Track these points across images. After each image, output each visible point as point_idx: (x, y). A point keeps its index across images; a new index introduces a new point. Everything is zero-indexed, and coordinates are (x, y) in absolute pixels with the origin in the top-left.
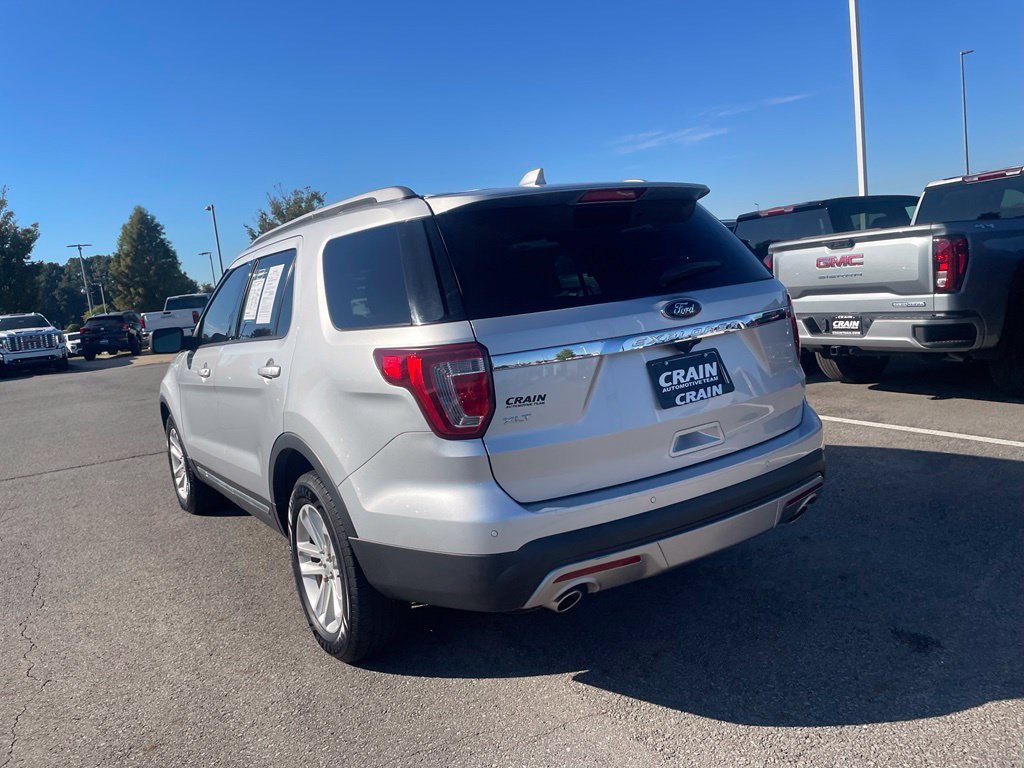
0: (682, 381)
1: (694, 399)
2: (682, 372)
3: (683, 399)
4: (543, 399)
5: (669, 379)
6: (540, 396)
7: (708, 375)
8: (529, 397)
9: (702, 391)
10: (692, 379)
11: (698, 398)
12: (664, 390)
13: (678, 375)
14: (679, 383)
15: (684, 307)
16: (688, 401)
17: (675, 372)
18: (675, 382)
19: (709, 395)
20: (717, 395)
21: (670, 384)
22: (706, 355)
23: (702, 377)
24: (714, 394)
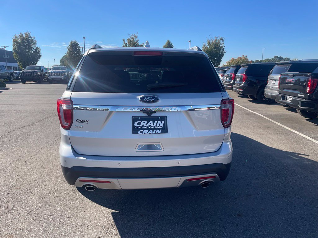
0: (145, 125)
1: (146, 133)
2: (146, 122)
3: (142, 132)
4: (87, 122)
5: (139, 124)
6: (86, 121)
7: (158, 125)
8: (83, 120)
9: (151, 131)
10: (150, 126)
11: (148, 133)
12: (136, 127)
13: (144, 123)
14: (143, 126)
15: (149, 99)
16: (144, 133)
17: (142, 122)
18: (141, 125)
19: (154, 132)
20: (158, 133)
21: (139, 126)
22: (159, 118)
23: (155, 125)
24: (156, 133)
